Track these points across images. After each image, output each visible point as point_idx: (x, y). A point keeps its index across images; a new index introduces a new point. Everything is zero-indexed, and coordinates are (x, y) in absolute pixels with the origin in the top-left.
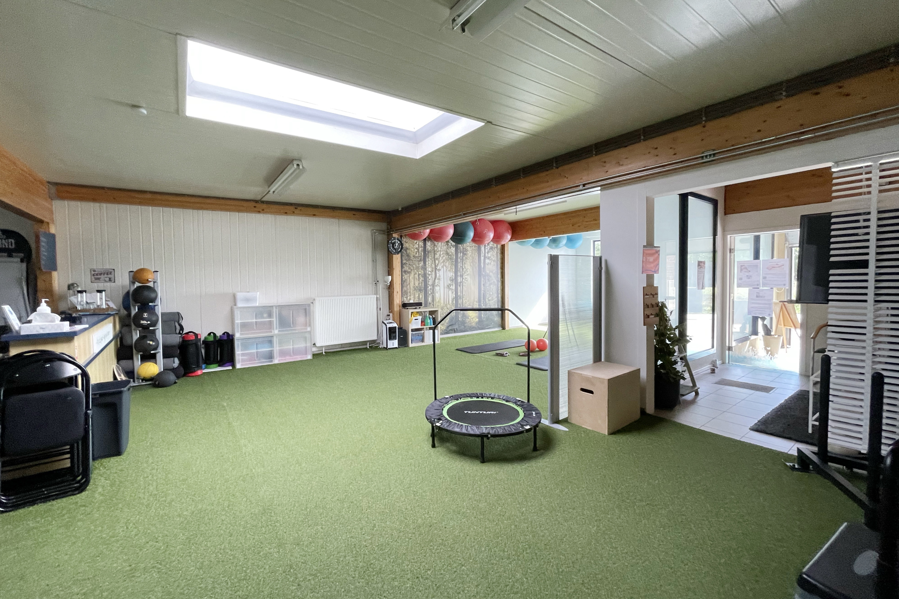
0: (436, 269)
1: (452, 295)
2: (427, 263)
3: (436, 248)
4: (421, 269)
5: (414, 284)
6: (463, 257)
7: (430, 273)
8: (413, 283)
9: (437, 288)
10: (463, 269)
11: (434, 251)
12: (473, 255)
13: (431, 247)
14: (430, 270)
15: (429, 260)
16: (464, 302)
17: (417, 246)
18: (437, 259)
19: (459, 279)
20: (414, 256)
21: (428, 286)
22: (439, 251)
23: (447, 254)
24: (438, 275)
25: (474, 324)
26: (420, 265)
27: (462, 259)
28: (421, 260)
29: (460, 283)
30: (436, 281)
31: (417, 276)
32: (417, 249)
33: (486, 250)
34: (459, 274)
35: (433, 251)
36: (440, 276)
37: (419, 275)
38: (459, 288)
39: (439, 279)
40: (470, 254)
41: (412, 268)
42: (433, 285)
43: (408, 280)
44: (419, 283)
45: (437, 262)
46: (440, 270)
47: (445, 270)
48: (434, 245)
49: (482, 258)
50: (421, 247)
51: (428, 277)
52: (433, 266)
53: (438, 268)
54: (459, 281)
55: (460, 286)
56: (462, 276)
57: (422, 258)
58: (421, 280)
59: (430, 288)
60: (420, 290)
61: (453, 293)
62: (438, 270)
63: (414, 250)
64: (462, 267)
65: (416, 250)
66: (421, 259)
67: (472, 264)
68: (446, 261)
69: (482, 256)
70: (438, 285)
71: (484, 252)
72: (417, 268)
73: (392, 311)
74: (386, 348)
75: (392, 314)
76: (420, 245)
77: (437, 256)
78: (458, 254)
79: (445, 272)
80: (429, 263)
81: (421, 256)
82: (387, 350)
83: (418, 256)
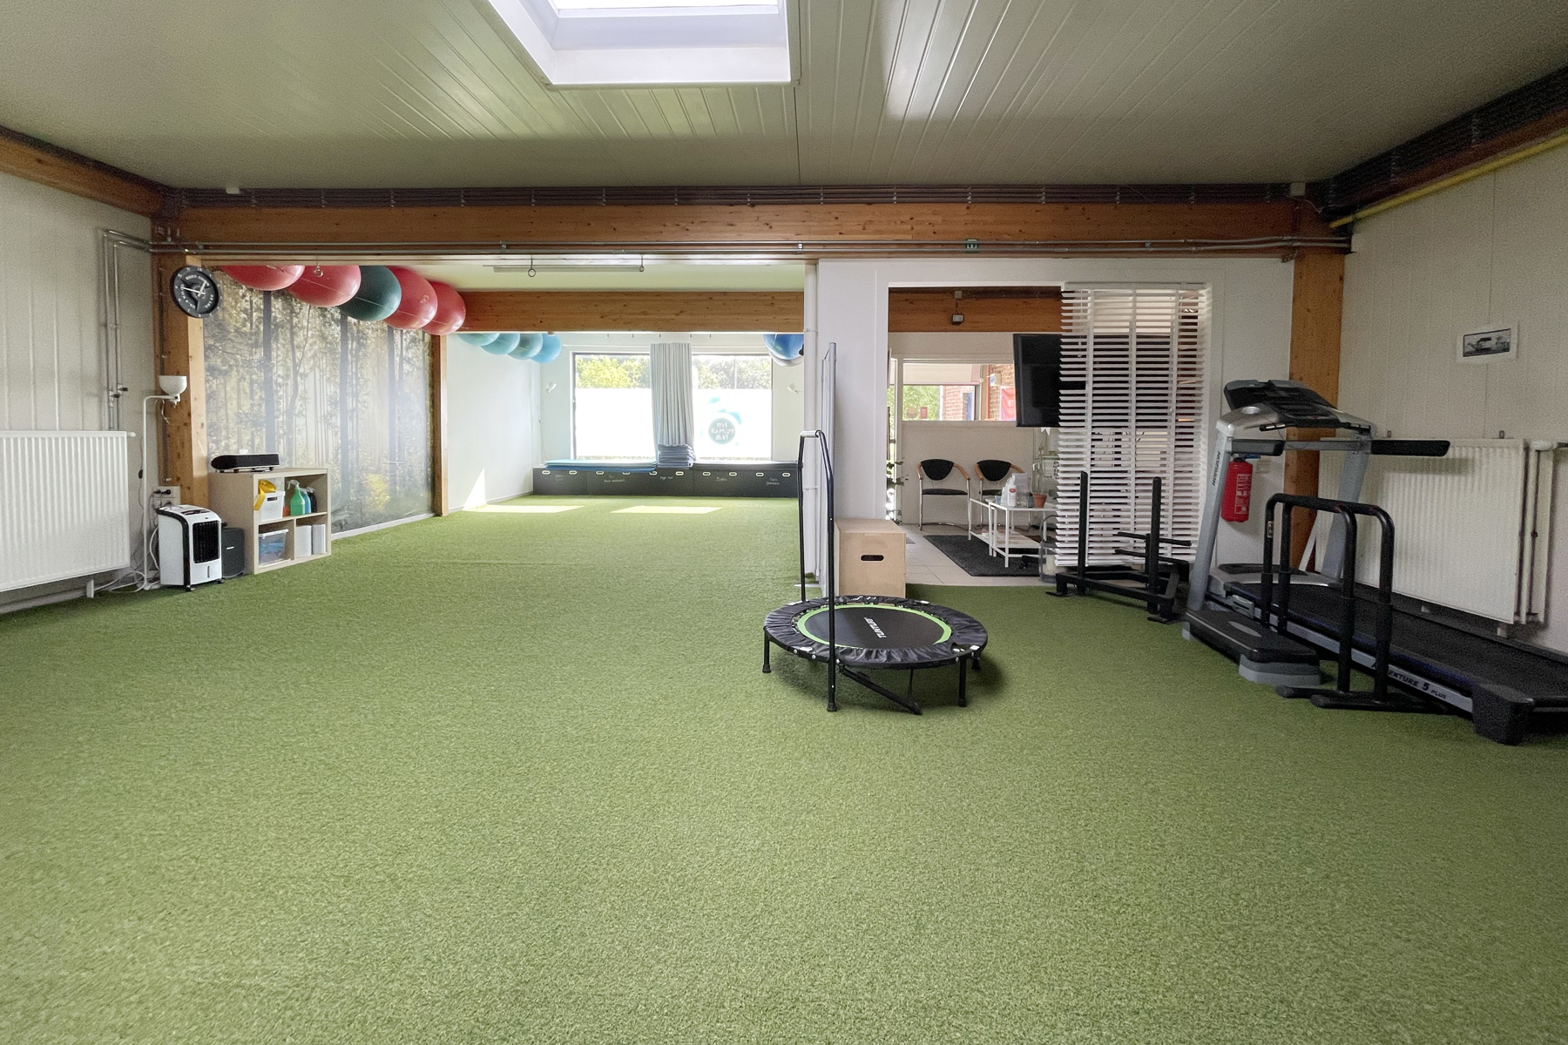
0: (296, 373)
1: (334, 441)
2: (274, 354)
3: (295, 320)
4: (258, 368)
5: (239, 406)
6: (358, 350)
7: (280, 380)
8: (235, 403)
9: (300, 421)
10: (357, 379)
11: (292, 327)
12: (379, 350)
13: (283, 315)
14: (280, 372)
15: (278, 348)
16: (361, 456)
17: (246, 305)
18: (298, 347)
19: (350, 403)
20: (237, 330)
21: (277, 413)
22: (302, 328)
23: (323, 338)
24: (301, 388)
25: (381, 508)
26: (257, 357)
27: (357, 356)
28: (256, 345)
29: (353, 411)
30: (298, 403)
31: (245, 385)
32: (245, 311)
33: (404, 342)
34: (349, 390)
35: (288, 326)
36: (305, 391)
37: (252, 383)
38: (350, 425)
39: (304, 399)
40: (373, 346)
41: (232, 363)
42: (290, 413)
43: (223, 395)
44: (252, 405)
45: (298, 354)
46: (306, 376)
47: (318, 378)
48: (292, 312)
49: (397, 359)
50: (258, 309)
51: (277, 392)
52: (290, 363)
53: (301, 370)
54: (350, 406)
55: (351, 418)
56: (356, 395)
57: (261, 340)
58: (257, 397)
59: (281, 419)
60: (255, 424)
61: (336, 434)
62: (301, 375)
63: (238, 314)
64: (357, 375)
65: (243, 315)
66: (257, 341)
67: (376, 370)
68: (319, 355)
69: (395, 354)
70: (301, 412)
71: (399, 346)
72: (249, 363)
73: (177, 481)
74: (185, 587)
75: (179, 487)
76: (254, 305)
77: (298, 340)
78: (347, 343)
79: (318, 382)
80: (278, 356)
81: (257, 333)
82: (189, 590)
83: (248, 331)
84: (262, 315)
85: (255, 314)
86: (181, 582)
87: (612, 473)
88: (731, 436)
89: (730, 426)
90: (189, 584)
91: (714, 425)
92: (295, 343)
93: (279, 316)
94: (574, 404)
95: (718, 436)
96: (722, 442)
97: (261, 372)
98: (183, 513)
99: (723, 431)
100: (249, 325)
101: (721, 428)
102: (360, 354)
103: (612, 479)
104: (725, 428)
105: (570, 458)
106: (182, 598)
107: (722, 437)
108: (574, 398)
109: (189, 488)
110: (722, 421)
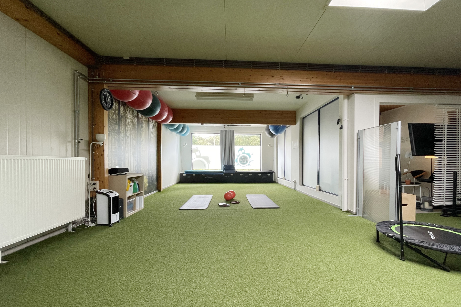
1: (135, 163)
2: (121, 128)
3: (126, 115)
5: (112, 148)
7: (122, 138)
9: (127, 155)
10: (141, 139)
12: (146, 128)
14: (122, 135)
15: (122, 126)
16: (141, 169)
22: (128, 118)
23: (133, 122)
24: (127, 141)
26: (116, 128)
28: (116, 124)
30: (126, 148)
31: (113, 139)
34: (139, 143)
35: (124, 117)
36: (128, 143)
38: (139, 157)
39: (128, 146)
40: (144, 127)
41: (110, 130)
44: (115, 148)
45: (127, 128)
47: (131, 137)
48: (125, 112)
49: (150, 132)
51: (121, 143)
52: (125, 132)
53: (127, 135)
55: (139, 154)
56: (140, 145)
57: (118, 122)
58: (116, 145)
59: (122, 154)
65: (113, 112)
66: (116, 122)
67: (145, 136)
68: (132, 129)
69: (150, 130)
70: (127, 151)
71: (150, 127)
72: (114, 131)
73: (97, 179)
74: (109, 224)
75: (98, 182)
76: (116, 108)
77: (127, 122)
78: (138, 125)
79: (131, 140)
80: (122, 129)
81: (116, 119)
82: (111, 226)
83: (114, 118)
84: (118, 112)
85: (116, 111)
86: (107, 222)
87: (208, 175)
88: (247, 162)
89: (247, 158)
90: (111, 223)
91: (241, 158)
92: (126, 124)
93: (122, 113)
94: (192, 151)
95: (243, 162)
96: (244, 164)
97: (117, 134)
98: (108, 192)
99: (244, 160)
100: (115, 116)
101: (244, 159)
102: (142, 129)
103: (208, 177)
104: (245, 159)
105: (191, 170)
106: (108, 230)
107: (244, 162)
108: (192, 149)
109: (103, 182)
110: (244, 156)
